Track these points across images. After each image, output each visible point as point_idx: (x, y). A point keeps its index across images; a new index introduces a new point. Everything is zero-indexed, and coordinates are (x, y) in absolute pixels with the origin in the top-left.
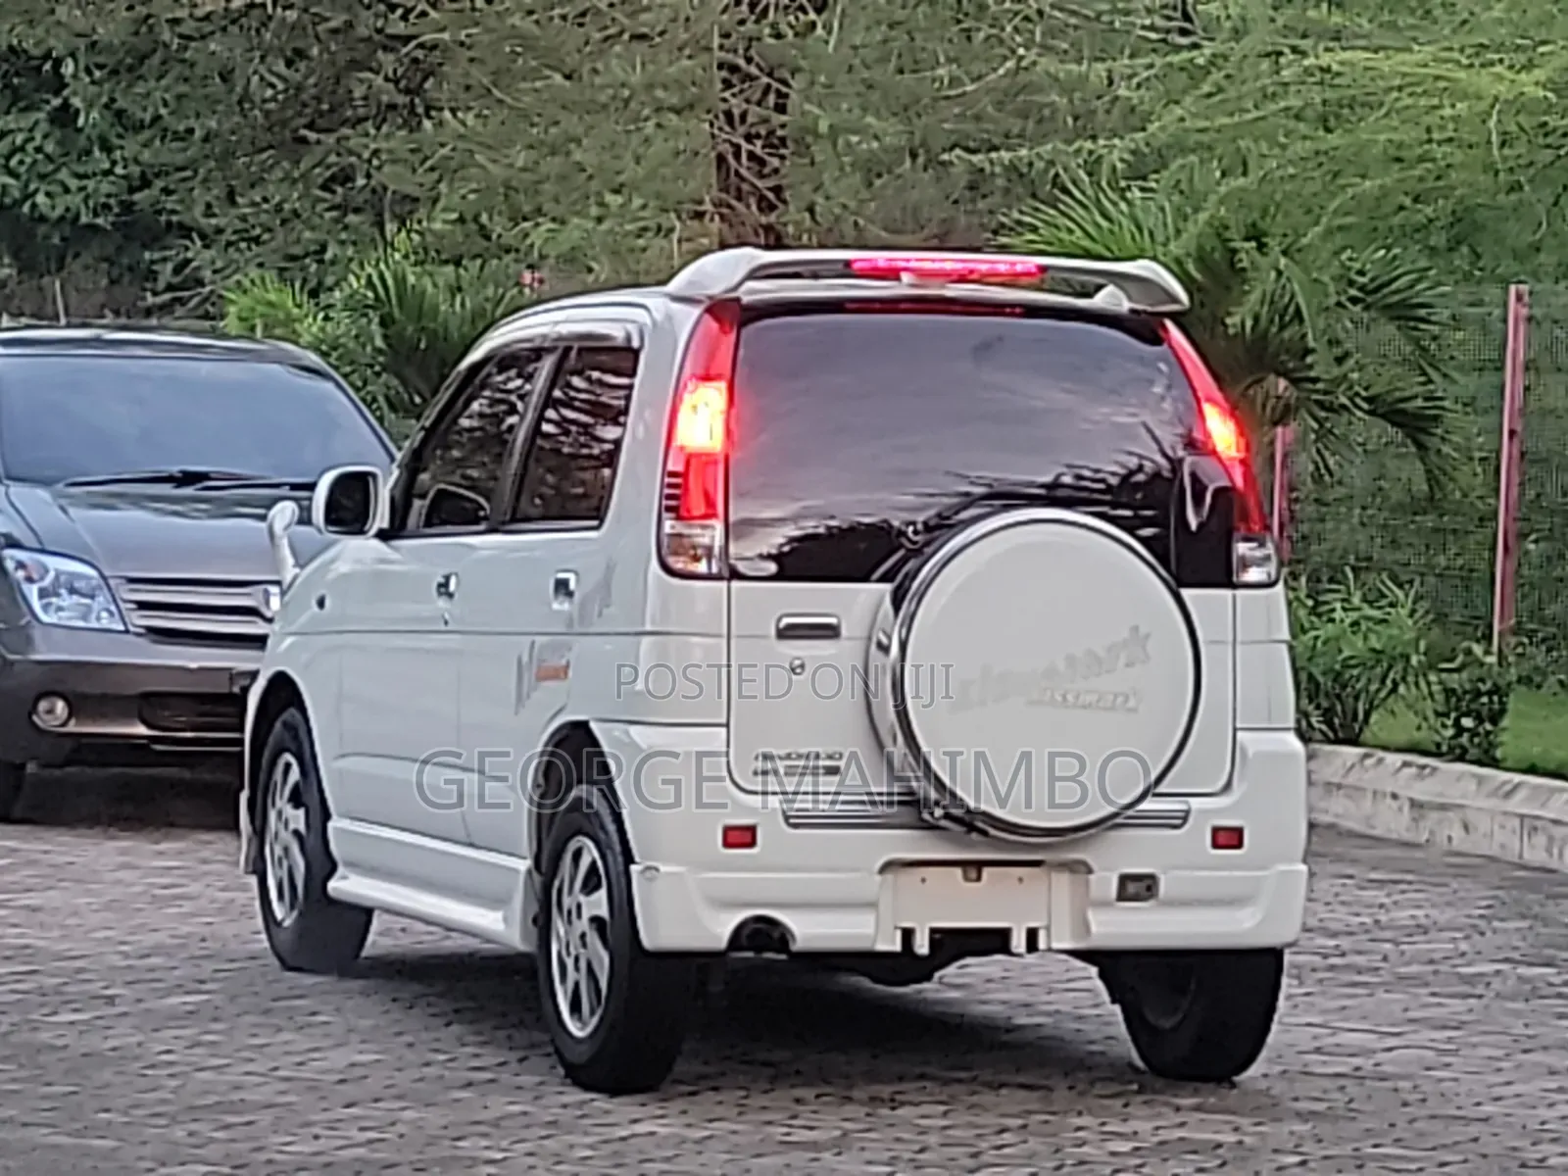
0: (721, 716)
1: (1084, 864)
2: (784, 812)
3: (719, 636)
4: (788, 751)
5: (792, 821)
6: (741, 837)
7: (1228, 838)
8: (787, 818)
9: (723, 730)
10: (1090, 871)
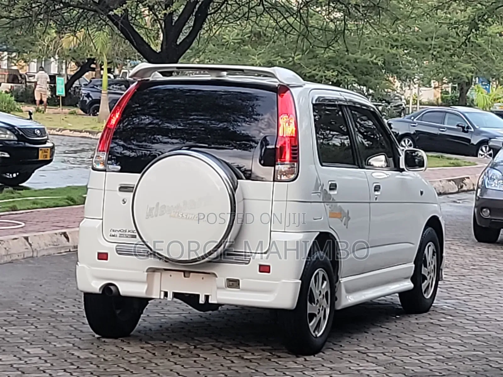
0: (100, 216)
1: (214, 274)
2: (116, 249)
3: (102, 190)
4: (120, 229)
5: (119, 252)
6: (103, 256)
7: (265, 269)
8: (117, 251)
9: (101, 221)
10: (216, 276)
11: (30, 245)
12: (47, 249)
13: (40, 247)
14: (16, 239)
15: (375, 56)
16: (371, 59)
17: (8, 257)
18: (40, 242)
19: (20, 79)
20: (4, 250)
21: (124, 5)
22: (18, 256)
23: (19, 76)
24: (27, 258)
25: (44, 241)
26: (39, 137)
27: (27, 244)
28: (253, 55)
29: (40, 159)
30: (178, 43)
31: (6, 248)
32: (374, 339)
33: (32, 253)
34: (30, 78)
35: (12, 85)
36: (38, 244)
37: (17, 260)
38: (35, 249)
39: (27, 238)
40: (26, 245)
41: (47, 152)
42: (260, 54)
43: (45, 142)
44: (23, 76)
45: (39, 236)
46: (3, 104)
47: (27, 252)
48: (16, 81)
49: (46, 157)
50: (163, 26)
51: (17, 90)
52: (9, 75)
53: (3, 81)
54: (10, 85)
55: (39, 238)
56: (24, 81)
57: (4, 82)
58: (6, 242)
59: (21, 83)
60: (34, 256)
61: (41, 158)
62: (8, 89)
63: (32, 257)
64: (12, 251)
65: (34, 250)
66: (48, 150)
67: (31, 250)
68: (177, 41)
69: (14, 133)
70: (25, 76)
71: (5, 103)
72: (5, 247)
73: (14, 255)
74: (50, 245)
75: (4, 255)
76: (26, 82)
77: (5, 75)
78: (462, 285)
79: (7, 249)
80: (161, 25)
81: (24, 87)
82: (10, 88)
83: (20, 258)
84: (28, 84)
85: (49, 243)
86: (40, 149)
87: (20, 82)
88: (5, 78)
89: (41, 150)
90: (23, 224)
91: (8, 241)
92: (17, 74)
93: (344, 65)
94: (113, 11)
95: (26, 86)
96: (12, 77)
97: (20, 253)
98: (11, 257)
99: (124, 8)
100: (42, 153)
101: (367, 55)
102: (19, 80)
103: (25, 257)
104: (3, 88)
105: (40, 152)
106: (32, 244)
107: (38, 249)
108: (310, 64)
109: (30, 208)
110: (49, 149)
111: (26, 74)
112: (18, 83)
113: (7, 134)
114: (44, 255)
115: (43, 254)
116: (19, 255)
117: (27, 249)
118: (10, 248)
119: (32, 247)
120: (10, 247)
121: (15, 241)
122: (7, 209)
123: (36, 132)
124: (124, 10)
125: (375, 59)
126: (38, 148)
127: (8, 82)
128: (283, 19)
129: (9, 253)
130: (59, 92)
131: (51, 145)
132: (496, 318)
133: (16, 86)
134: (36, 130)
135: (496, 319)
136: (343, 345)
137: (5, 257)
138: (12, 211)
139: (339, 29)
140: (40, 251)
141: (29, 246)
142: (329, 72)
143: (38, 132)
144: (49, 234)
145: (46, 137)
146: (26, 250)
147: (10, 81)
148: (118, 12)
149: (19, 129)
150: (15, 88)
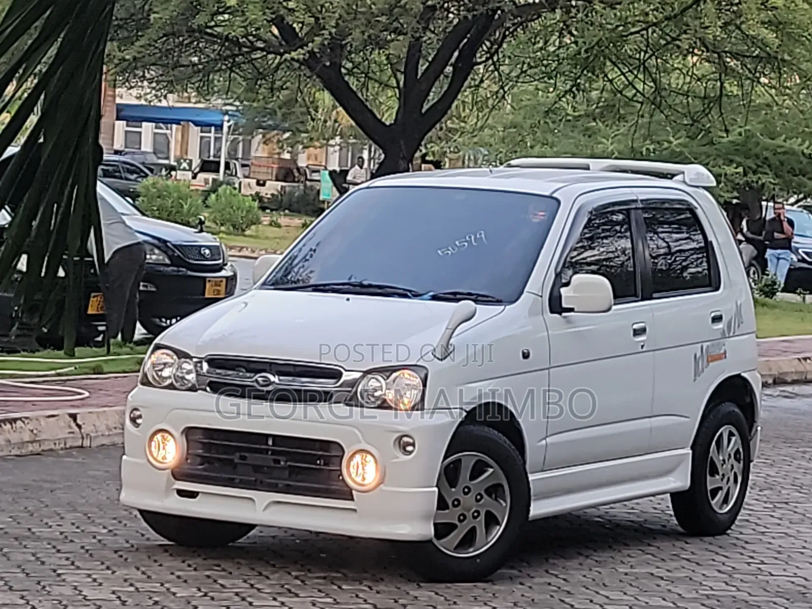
11: (79, 427)
12: (109, 435)
13: (97, 432)
14: (53, 416)
15: (807, 143)
16: (802, 148)
17: (34, 444)
18: (97, 424)
19: (296, 174)
20: (29, 433)
21: (310, 44)
22: (55, 444)
23: (295, 171)
24: (71, 448)
25: (105, 422)
26: (207, 260)
27: (73, 425)
28: (604, 138)
29: (207, 296)
30: (424, 111)
31: (32, 431)
32: (523, 595)
33: (81, 441)
34: (314, 174)
35: (284, 184)
36: (94, 425)
37: (51, 450)
38: (88, 435)
39: (74, 417)
40: (70, 427)
41: (220, 286)
42: (616, 135)
43: (220, 268)
44: (301, 170)
45: (98, 413)
46: (240, 211)
47: (73, 438)
48: (291, 179)
49: (218, 294)
50: (402, 83)
51: (291, 194)
52: (279, 168)
53: (270, 178)
54: (281, 183)
55: (98, 417)
56: (303, 179)
57: (271, 180)
58: (35, 421)
59: (298, 182)
60: (84, 445)
61: (209, 294)
62: (277, 190)
63: (82, 447)
64: (43, 436)
65: (84, 435)
66: (222, 281)
67: (80, 436)
68: (422, 107)
69: (165, 252)
70: (305, 171)
71: (242, 212)
72: (31, 428)
73: (47, 443)
74: (115, 428)
75: (28, 442)
76: (306, 179)
77: (272, 167)
78: (769, 517)
79: (35, 432)
80: (398, 83)
81: (302, 187)
82: (279, 188)
83: (57, 447)
84: (308, 183)
85: (114, 426)
86: (208, 279)
87: (296, 180)
88: (272, 174)
89: (209, 281)
90: (87, 394)
91: (37, 420)
92: (292, 166)
93: (761, 158)
94: (290, 53)
95: (305, 186)
96: (283, 172)
97: (59, 439)
98: (40, 446)
99: (310, 49)
100: (212, 286)
101: (795, 142)
102: (294, 177)
103: (68, 446)
104: (269, 189)
105: (208, 285)
106: (83, 426)
107: (92, 435)
108: (701, 154)
109: (127, 370)
110: (224, 280)
111: (307, 167)
112: (294, 181)
113: (154, 254)
114: (103, 445)
115: (104, 442)
116: (57, 442)
117: (73, 433)
118: (40, 431)
119: (83, 431)
120: (39, 429)
121: (52, 419)
122: (86, 370)
123: (202, 252)
124: (309, 52)
125: (807, 148)
126: (205, 278)
127: (277, 180)
128: (619, 76)
129: (37, 439)
130: (324, 195)
131: (230, 274)
132: (770, 571)
133: (289, 186)
134: (203, 249)
135: (770, 573)
136: (458, 603)
137: (30, 445)
138: (94, 374)
139: (712, 95)
140: (96, 437)
141: (76, 429)
142: (729, 168)
143: (207, 252)
144: (116, 411)
145: (221, 261)
146: (71, 435)
147: (280, 177)
148: (297, 55)
149: (174, 246)
150: (287, 189)
